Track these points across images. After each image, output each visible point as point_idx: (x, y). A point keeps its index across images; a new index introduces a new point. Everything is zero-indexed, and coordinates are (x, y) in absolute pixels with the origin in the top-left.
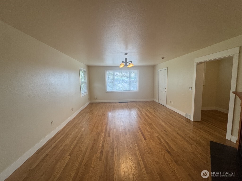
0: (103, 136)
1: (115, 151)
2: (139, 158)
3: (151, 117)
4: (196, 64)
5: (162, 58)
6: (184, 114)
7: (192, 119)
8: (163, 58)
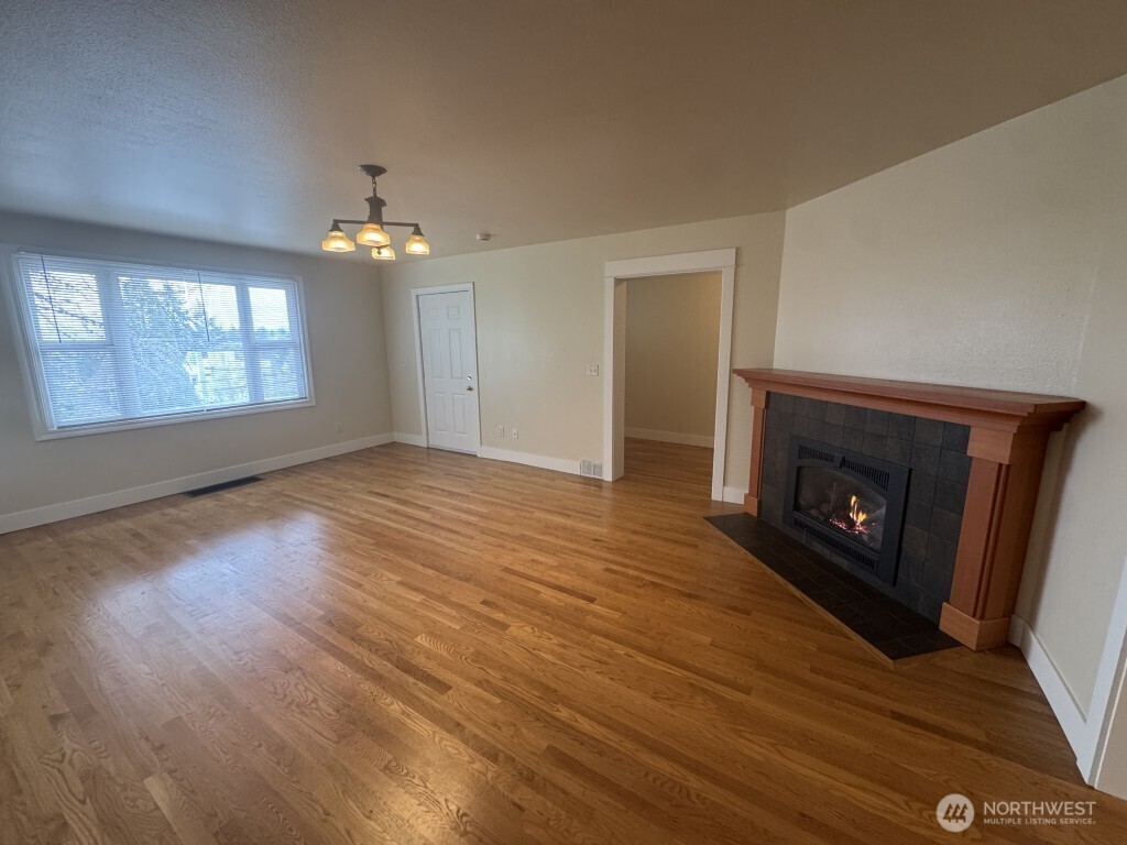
0: (403, 713)
1: (576, 721)
2: (669, 671)
3: (484, 510)
4: (610, 283)
5: (481, 235)
6: (573, 467)
7: (608, 476)
8: (486, 237)
